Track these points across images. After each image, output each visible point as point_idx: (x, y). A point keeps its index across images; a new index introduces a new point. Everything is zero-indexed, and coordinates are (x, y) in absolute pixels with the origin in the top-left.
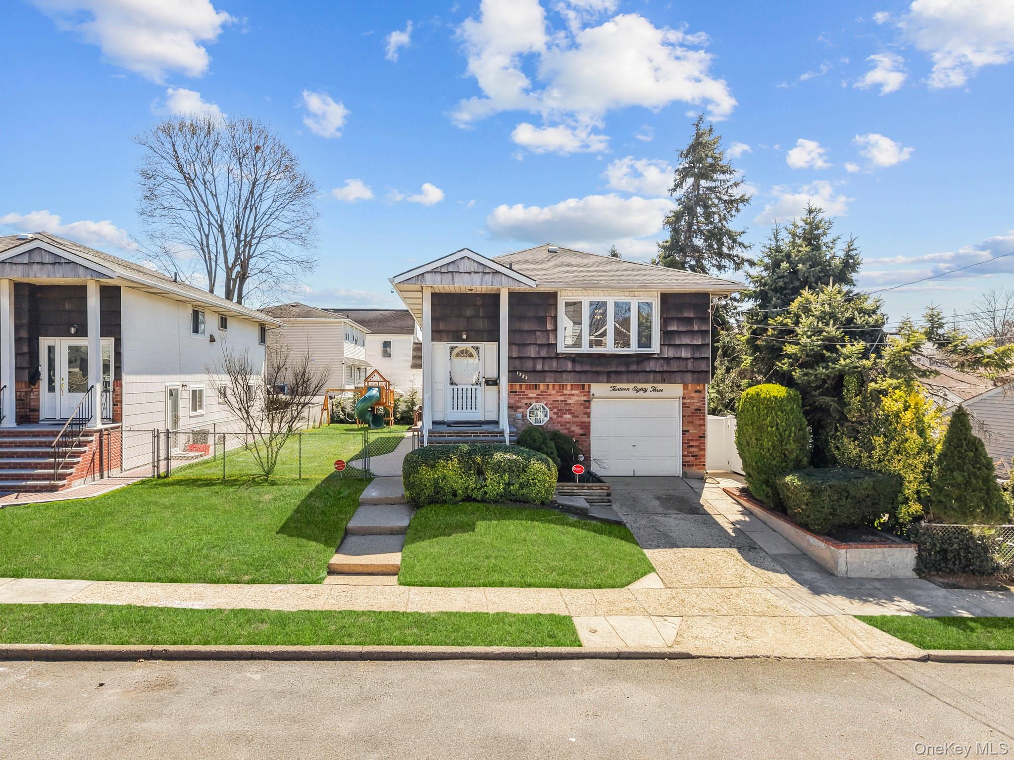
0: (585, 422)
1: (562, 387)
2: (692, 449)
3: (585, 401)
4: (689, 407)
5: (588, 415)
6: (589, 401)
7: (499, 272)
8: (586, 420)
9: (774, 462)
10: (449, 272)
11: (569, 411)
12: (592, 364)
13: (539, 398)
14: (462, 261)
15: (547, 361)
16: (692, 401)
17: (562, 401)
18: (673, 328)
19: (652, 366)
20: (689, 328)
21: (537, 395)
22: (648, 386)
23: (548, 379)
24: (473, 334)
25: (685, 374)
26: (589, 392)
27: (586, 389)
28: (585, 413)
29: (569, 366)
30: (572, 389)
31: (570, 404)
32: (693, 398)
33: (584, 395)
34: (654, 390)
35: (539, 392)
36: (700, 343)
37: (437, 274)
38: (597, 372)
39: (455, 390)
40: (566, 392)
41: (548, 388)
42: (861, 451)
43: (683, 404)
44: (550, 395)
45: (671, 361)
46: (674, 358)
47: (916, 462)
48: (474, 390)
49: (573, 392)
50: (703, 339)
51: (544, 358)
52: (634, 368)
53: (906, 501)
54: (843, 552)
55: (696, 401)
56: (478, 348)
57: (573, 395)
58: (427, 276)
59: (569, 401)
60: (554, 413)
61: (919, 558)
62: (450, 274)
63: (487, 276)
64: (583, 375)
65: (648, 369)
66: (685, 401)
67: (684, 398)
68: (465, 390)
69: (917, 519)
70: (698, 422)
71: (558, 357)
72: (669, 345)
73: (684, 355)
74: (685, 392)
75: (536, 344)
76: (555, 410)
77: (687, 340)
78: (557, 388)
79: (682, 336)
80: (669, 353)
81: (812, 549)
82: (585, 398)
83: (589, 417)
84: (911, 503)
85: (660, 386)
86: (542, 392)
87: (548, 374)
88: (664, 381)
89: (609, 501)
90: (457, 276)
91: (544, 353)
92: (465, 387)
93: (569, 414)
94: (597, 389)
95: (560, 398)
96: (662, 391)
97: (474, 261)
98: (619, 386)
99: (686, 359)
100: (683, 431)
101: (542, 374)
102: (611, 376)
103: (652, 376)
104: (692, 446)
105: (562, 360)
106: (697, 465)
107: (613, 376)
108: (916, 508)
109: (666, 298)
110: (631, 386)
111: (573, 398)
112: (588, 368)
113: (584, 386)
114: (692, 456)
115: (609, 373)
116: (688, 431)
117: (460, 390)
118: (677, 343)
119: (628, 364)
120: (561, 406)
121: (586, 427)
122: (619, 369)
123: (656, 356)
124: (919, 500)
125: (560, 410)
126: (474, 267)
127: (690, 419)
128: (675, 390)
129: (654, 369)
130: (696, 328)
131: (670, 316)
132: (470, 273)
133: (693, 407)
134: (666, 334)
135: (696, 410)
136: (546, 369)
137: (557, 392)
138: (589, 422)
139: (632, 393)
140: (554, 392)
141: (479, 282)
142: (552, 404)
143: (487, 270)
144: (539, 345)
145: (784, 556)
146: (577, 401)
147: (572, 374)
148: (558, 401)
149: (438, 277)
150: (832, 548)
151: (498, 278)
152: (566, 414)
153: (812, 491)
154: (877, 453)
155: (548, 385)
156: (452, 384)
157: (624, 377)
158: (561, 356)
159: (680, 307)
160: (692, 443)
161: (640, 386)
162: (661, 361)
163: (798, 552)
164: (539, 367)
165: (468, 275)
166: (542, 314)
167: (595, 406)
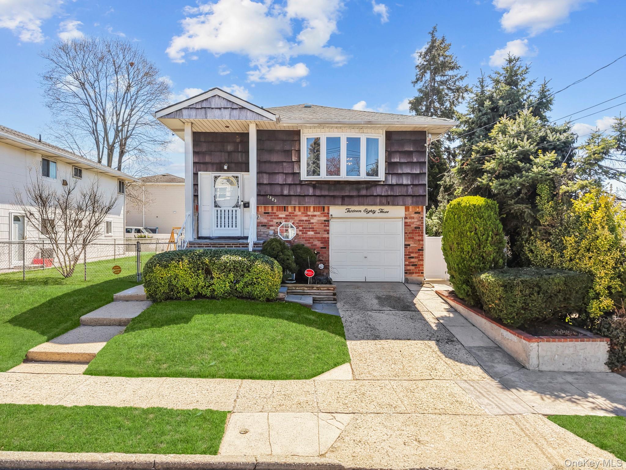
0: (324, 238)
1: (307, 209)
2: (412, 260)
3: (325, 221)
4: (410, 226)
5: (328, 232)
6: (328, 221)
7: (245, 108)
8: (326, 236)
9: (473, 264)
10: (202, 108)
11: (312, 229)
12: (329, 190)
13: (287, 218)
14: (213, 99)
15: (292, 187)
16: (413, 220)
17: (306, 221)
18: (396, 160)
19: (379, 191)
20: (409, 160)
21: (286, 216)
22: (376, 208)
23: (293, 202)
24: (233, 165)
25: (406, 198)
26: (328, 213)
27: (326, 211)
28: (325, 231)
29: (311, 191)
30: (314, 211)
31: (313, 223)
32: (413, 218)
33: (325, 216)
34: (382, 212)
35: (287, 213)
36: (418, 172)
37: (192, 110)
38: (334, 197)
39: (219, 212)
40: (309, 213)
41: (295, 210)
42: (553, 252)
43: (405, 223)
44: (297, 216)
45: (395, 187)
46: (397, 185)
47: (607, 258)
48: (234, 211)
49: (315, 213)
50: (421, 169)
51: (290, 185)
52: (364, 192)
53: (597, 296)
54: (534, 345)
55: (416, 220)
56: (237, 177)
57: (315, 216)
58: (185, 112)
59: (312, 221)
60: (300, 231)
61: (612, 351)
62: (203, 110)
63: (235, 111)
64: (322, 199)
65: (375, 194)
66: (407, 220)
67: (406, 218)
68: (227, 212)
69: (608, 314)
70: (417, 238)
71: (301, 184)
72: (392, 174)
73: (405, 182)
74: (407, 213)
75: (283, 173)
76: (301, 228)
77: (407, 170)
78: (302, 210)
79: (404, 167)
80: (393, 180)
81: (505, 342)
82: (325, 218)
83: (328, 233)
84: (602, 299)
85: (386, 208)
86: (290, 213)
87: (293, 198)
88: (388, 204)
89: (335, 300)
90: (209, 111)
91: (290, 180)
92: (227, 209)
93: (312, 231)
94: (336, 211)
95: (305, 218)
96: (387, 212)
97: (224, 98)
98: (353, 208)
99: (407, 185)
100: (405, 245)
101: (289, 198)
102: (345, 200)
103: (378, 200)
104: (412, 258)
105: (305, 186)
106: (416, 273)
107: (346, 199)
108: (607, 303)
109: (389, 135)
110: (362, 208)
111: (315, 218)
112: (325, 193)
113: (324, 207)
114: (412, 265)
115: (343, 197)
116: (409, 245)
117: (223, 211)
118: (400, 172)
119: (359, 190)
120: (306, 225)
121: (326, 242)
122: (351, 194)
123: (382, 183)
124: (610, 295)
125: (305, 228)
126: (224, 104)
127: (411, 235)
128: (398, 211)
129: (380, 194)
130: (415, 160)
131: (393, 150)
132: (220, 108)
133: (413, 226)
134: (390, 165)
135: (416, 228)
136: (292, 193)
137: (302, 213)
138: (328, 238)
139: (364, 215)
140: (300, 213)
141: (227, 117)
142: (298, 223)
143: (235, 106)
144: (286, 174)
145: (480, 348)
146: (318, 220)
147: (313, 198)
148: (303, 221)
149: (193, 112)
150: (524, 341)
151: (244, 112)
152: (309, 231)
153: (505, 286)
154: (568, 253)
155: (295, 207)
156: (216, 206)
157: (356, 200)
158: (303, 183)
159: (402, 143)
160: (412, 255)
161: (370, 208)
162: (386, 187)
163: (491, 344)
164: (286, 192)
165: (218, 110)
166: (287, 148)
167: (334, 226)
